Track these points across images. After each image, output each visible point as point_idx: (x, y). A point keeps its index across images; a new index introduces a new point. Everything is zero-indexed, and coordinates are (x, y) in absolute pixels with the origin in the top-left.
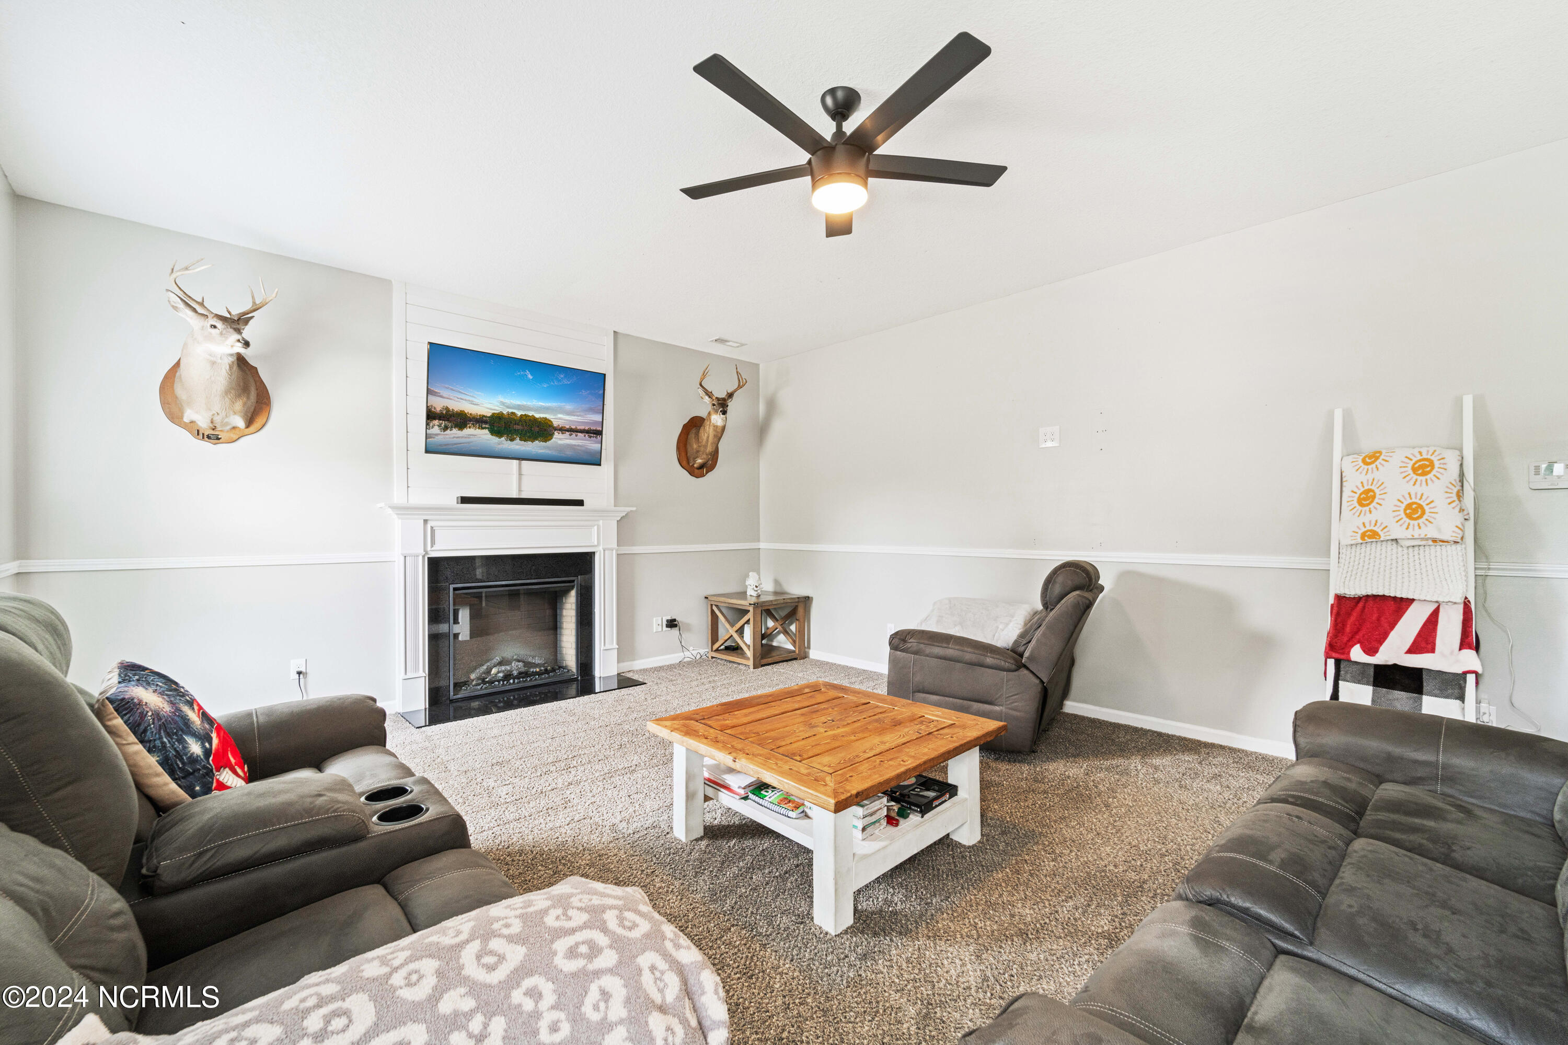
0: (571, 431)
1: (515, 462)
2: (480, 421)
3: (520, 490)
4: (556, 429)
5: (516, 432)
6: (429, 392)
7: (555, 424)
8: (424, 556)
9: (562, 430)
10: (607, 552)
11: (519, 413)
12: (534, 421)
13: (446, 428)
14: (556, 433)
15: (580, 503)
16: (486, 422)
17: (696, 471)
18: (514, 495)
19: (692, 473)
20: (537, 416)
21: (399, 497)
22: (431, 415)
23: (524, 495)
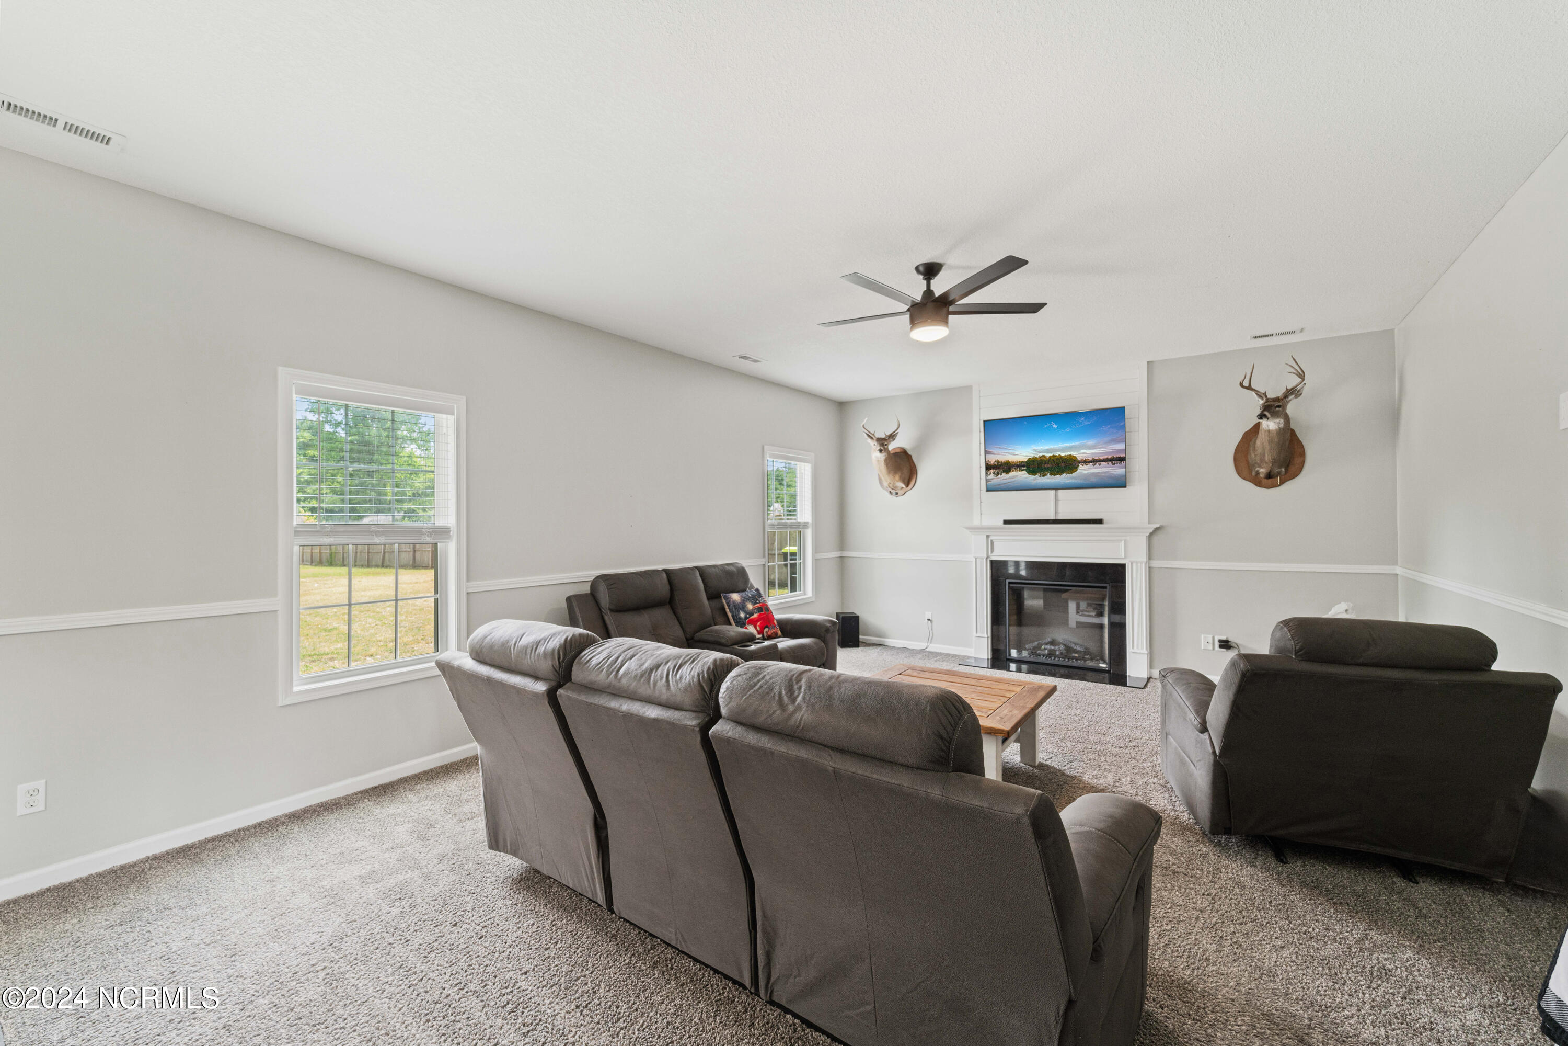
0: (1094, 461)
1: (1053, 492)
2: (1019, 466)
3: (1056, 513)
4: (1080, 462)
5: (1047, 469)
6: (986, 452)
7: (1079, 458)
8: (987, 558)
9: (1086, 462)
10: (1134, 564)
11: (1048, 455)
12: (1061, 459)
13: (998, 474)
14: (1080, 465)
15: (1100, 521)
16: (1024, 466)
17: (1265, 481)
18: (1052, 517)
19: (1258, 483)
20: (1063, 454)
21: (976, 522)
22: (989, 467)
23: (1060, 517)
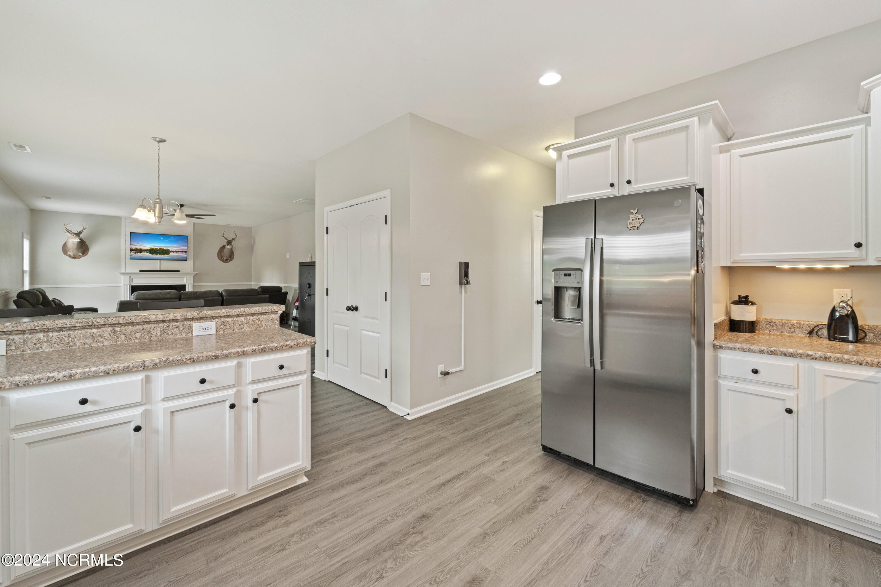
0: (176, 252)
1: (158, 261)
2: (146, 251)
3: (160, 268)
4: (171, 252)
5: (158, 253)
6: (130, 244)
7: (171, 250)
8: (129, 286)
9: (173, 252)
10: (189, 285)
11: (159, 248)
12: (163, 250)
13: (136, 253)
14: (171, 253)
15: (179, 271)
16: (148, 251)
17: (225, 261)
18: (158, 269)
19: (223, 262)
20: (165, 248)
21: (123, 271)
22: (131, 250)
23: (162, 269)
